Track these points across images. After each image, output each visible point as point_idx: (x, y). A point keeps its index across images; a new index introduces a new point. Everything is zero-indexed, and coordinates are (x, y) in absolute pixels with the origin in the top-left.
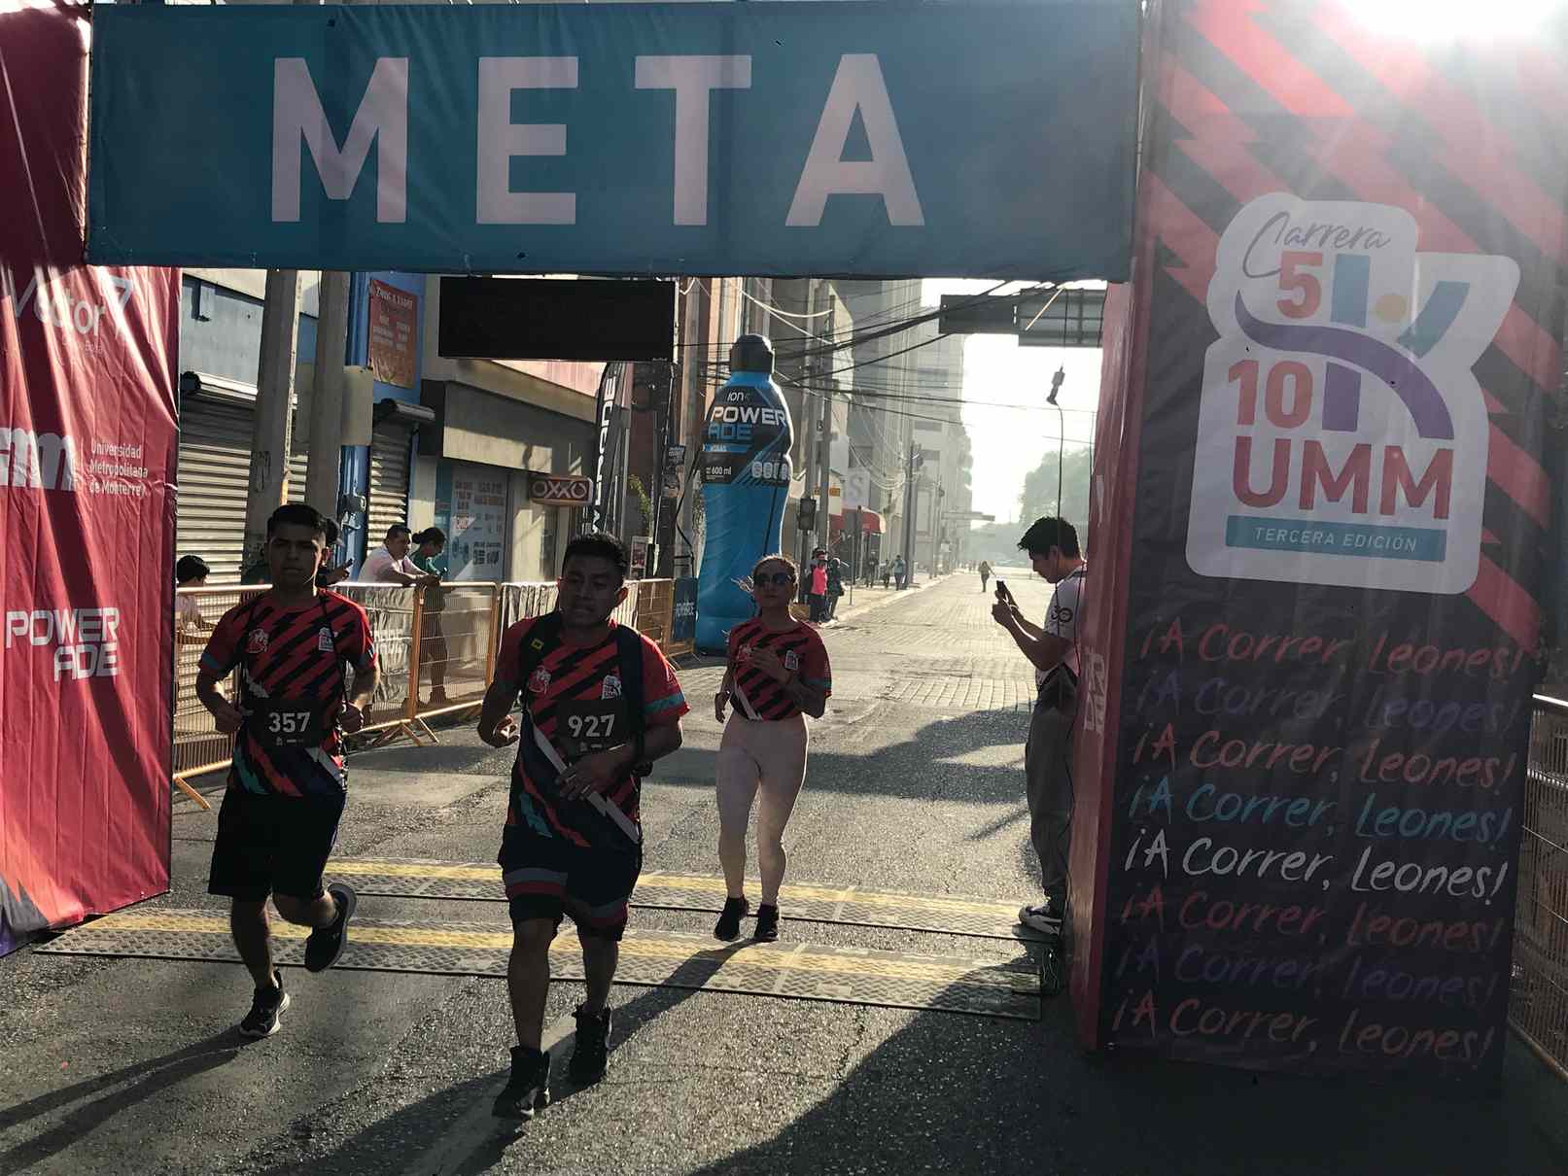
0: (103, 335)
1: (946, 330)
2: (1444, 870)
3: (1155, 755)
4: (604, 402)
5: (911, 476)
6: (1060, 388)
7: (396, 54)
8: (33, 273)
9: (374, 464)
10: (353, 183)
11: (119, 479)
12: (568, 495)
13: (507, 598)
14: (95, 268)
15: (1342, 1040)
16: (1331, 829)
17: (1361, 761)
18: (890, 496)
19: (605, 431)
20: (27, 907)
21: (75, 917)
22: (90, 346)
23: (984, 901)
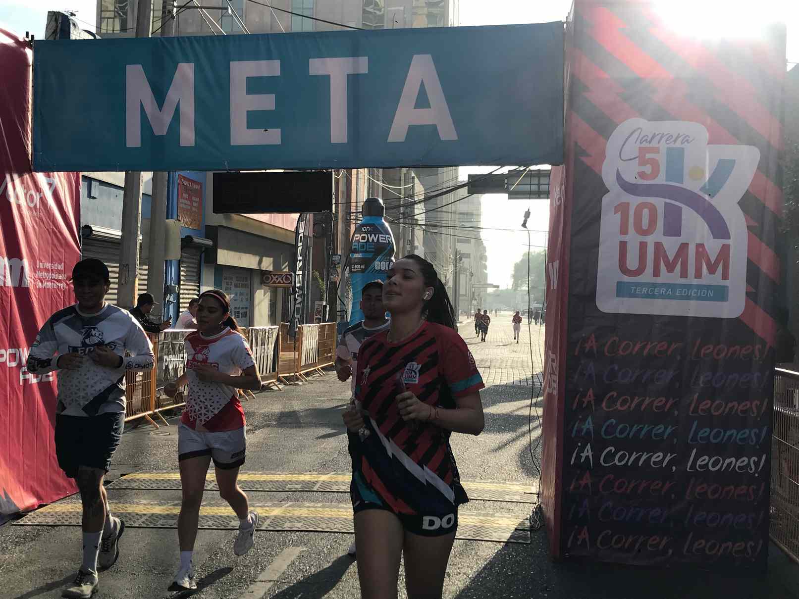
0: (41, 207)
1: (471, 192)
2: (733, 459)
3: (584, 405)
4: (299, 234)
5: (456, 267)
6: (528, 220)
7: (188, 61)
8: (5, 177)
9: (182, 269)
10: (167, 128)
11: (52, 280)
12: (282, 282)
13: (252, 335)
14: (37, 173)
15: (685, 550)
16: (675, 440)
17: (690, 405)
18: (446, 277)
19: (300, 248)
20: (8, 502)
21: (33, 506)
22: (35, 213)
23: (500, 483)
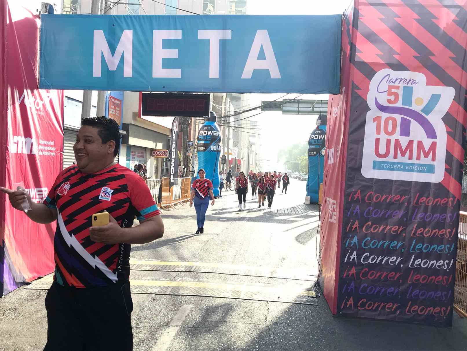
0: (43, 109)
1: (263, 111)
2: (435, 261)
3: (353, 230)
5: (249, 150)
7: (129, 29)
8: (24, 91)
10: (117, 66)
11: (48, 151)
12: (162, 155)
14: (41, 90)
15: (407, 310)
16: (403, 250)
17: (412, 230)
18: (244, 154)
21: (34, 278)
22: (39, 113)
